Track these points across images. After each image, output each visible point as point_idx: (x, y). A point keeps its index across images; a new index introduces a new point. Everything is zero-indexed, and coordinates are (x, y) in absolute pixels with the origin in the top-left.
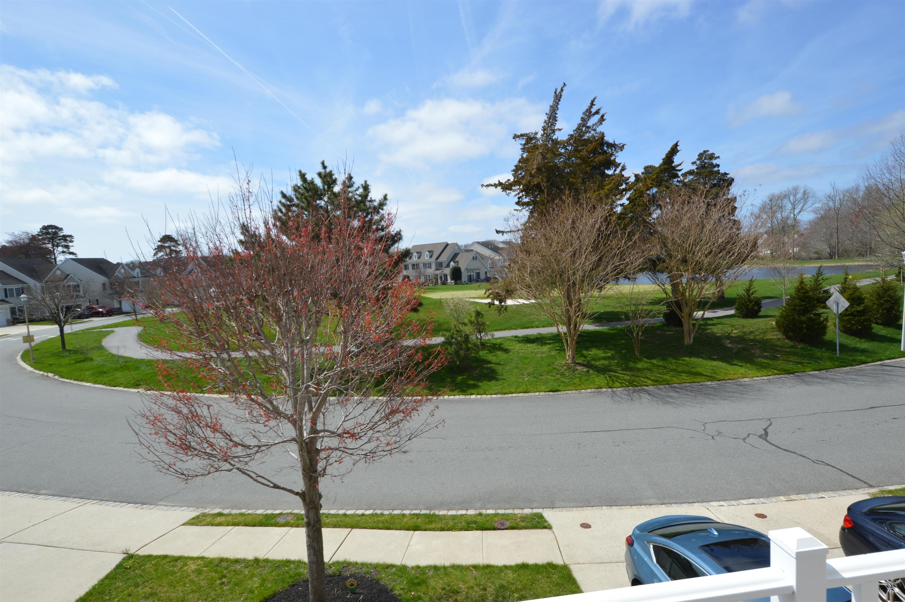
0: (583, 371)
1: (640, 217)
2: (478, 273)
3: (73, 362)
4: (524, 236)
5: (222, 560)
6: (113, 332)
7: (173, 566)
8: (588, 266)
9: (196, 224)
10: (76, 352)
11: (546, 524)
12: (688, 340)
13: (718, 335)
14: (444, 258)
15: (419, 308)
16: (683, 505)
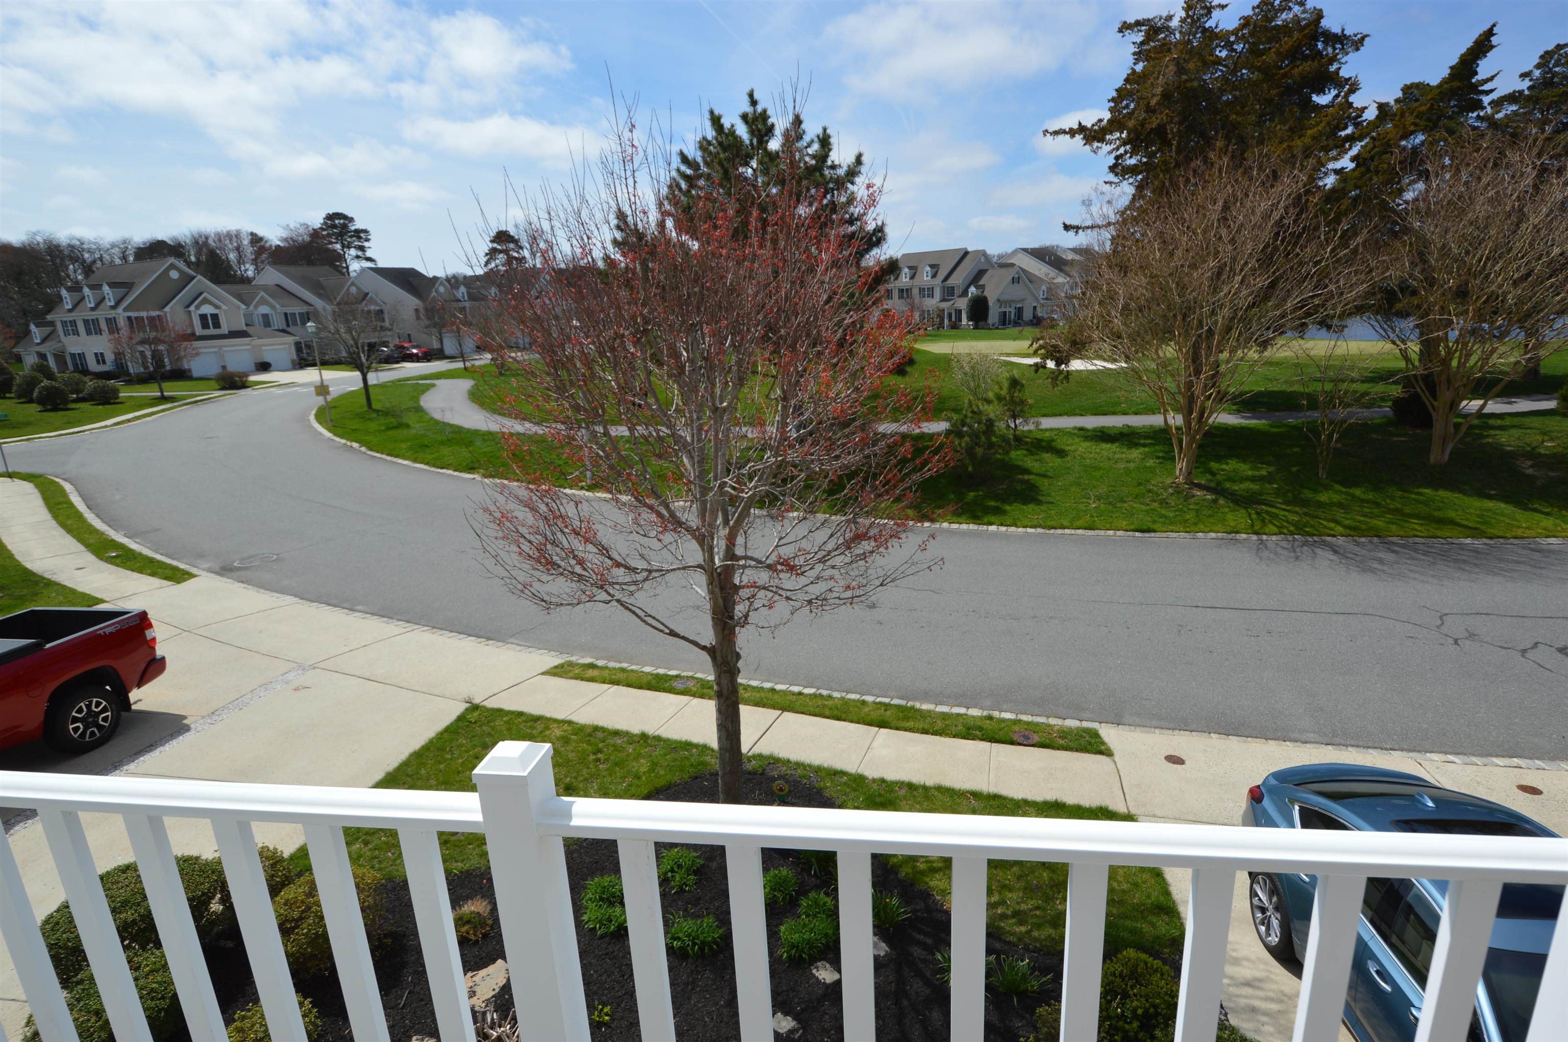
0: (1205, 500)
1: (1376, 197)
2: (1019, 308)
3: (383, 428)
4: (1118, 236)
5: (596, 728)
6: (433, 385)
7: (530, 727)
8: (1245, 297)
9: (552, 205)
10: (386, 413)
11: (1103, 748)
12: (1438, 455)
13: (1509, 448)
14: (957, 280)
15: (908, 369)
16: (1370, 751)
